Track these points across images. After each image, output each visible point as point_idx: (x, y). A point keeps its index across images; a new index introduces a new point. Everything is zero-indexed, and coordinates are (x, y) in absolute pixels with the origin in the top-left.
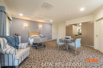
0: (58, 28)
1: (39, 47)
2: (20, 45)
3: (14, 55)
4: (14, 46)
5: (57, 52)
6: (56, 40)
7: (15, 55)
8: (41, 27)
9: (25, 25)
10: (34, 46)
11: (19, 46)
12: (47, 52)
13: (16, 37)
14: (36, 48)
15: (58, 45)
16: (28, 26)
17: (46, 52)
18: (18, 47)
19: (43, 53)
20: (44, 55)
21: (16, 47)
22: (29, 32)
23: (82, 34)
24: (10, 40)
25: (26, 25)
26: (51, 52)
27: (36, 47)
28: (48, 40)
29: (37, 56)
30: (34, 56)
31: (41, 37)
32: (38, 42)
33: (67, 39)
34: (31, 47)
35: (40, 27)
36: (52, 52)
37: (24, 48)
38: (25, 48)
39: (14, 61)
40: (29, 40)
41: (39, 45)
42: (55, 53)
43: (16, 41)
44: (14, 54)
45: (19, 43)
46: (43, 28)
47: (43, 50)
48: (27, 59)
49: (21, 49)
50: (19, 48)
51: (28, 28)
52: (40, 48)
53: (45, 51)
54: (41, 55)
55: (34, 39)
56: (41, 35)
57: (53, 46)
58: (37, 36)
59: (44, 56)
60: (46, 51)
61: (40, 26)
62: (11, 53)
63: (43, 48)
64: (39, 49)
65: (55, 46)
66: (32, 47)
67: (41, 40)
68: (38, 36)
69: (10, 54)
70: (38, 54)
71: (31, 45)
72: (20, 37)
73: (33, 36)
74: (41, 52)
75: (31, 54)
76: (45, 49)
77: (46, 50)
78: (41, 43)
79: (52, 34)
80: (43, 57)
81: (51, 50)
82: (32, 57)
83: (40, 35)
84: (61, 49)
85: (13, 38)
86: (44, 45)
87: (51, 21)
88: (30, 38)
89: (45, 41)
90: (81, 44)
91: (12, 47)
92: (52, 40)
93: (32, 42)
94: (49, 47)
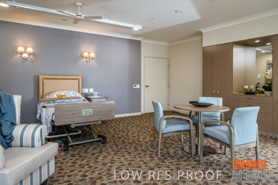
0: (169, 59)
1: (78, 140)
5: (152, 165)
6: (151, 116)
8: (92, 55)
9: (21, 49)
10: (60, 138)
12: (109, 164)
14: (66, 147)
15: (158, 134)
16: (33, 54)
17: (104, 165)
19: (90, 167)
20: (96, 173)
23: (274, 87)
25: (25, 48)
26: (126, 163)
27: (66, 142)
28: (116, 116)
29: (66, 178)
31: (89, 100)
33: (198, 110)
35: (86, 54)
36: (130, 164)
40: (39, 111)
41: (79, 135)
42: (143, 166)
46: (97, 59)
47: (93, 154)
51: (33, 61)
52: (80, 147)
53: (101, 158)
54: (81, 173)
55: (56, 108)
56: (92, 90)
57: (141, 139)
58: (71, 93)
59: (92, 178)
60: (106, 161)
61: (89, 52)
63: (95, 148)
64: (76, 152)
65: (148, 139)
66: (49, 140)
67: (87, 114)
68: (79, 95)
70: (71, 171)
73: (54, 95)
74: (84, 162)
76: (101, 152)
77: (105, 154)
78: (89, 126)
80: (88, 180)
81: (127, 156)
83: (86, 91)
84: (172, 151)
86: (99, 136)
88: (42, 104)
89: (104, 118)
90: (260, 129)
92: (139, 114)
93: (49, 120)
94: (123, 142)
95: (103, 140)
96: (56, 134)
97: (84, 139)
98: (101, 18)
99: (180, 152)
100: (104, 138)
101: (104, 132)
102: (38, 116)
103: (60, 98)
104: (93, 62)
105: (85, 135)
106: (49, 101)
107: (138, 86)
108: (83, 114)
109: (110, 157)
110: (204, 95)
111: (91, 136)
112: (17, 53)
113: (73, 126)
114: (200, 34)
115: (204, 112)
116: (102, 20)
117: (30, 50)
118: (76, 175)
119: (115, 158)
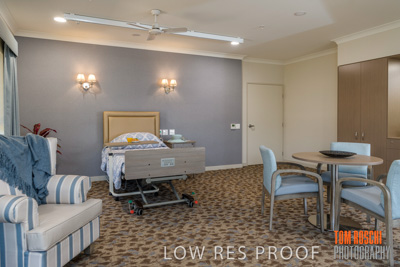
0: (283, 86)
1: (154, 201)
2: (52, 184)
3: (25, 228)
4: (28, 187)
6: (258, 169)
7: (31, 228)
8: (173, 82)
9: (80, 77)
10: (131, 197)
11: (48, 187)
12: (199, 237)
13: (35, 142)
14: (140, 210)
15: (269, 196)
16: (97, 83)
17: (192, 236)
18: (46, 193)
19: (173, 239)
21: (37, 191)
22: (106, 113)
24: (10, 156)
25: (86, 75)
26: (223, 236)
27: (139, 203)
28: (208, 169)
29: (141, 252)
30: (126, 247)
31: (169, 145)
32: (148, 174)
34: (114, 202)
35: (164, 82)
36: (228, 238)
37: (72, 203)
38: (77, 200)
39: (26, 256)
40: (104, 160)
41: (156, 194)
42: (248, 242)
43: (35, 163)
44: (27, 225)
45: (48, 175)
46: (180, 88)
47: (176, 221)
48: (88, 261)
49: (58, 203)
50: (48, 199)
51: (96, 93)
52: (158, 210)
53: (186, 227)
55: (127, 156)
56: (172, 132)
57: (243, 203)
58: (145, 136)
60: (194, 231)
61: (168, 79)
62: (11, 217)
63: (178, 213)
64: (153, 217)
65: (253, 204)
66: (117, 199)
67: (167, 166)
68: (155, 138)
69: (9, 221)
70: (148, 243)
71: (111, 190)
72: (52, 143)
73: (124, 139)
74: (164, 231)
75: (108, 238)
76: (186, 218)
77: (192, 221)
78: (169, 182)
79: (241, 130)
81: (224, 226)
82: (114, 252)
83: (165, 132)
84: (290, 223)
85: (20, 146)
86: (184, 196)
87: (235, 43)
88: (108, 151)
89: (190, 171)
91: (16, 189)
92: (240, 166)
93: (118, 172)
94: (218, 206)
95: (189, 201)
96: (126, 192)
97: (162, 200)
98: (185, 30)
99: (303, 224)
100: (191, 199)
101: (190, 189)
102: (103, 167)
103: (131, 142)
104: (174, 93)
105: (164, 195)
106: (117, 147)
107: (237, 126)
108: (162, 165)
109: (199, 227)
110: (340, 139)
111: (172, 196)
112: (76, 82)
113: (148, 181)
114: (334, 46)
115: (341, 165)
116: (188, 33)
117: (92, 78)
118: (154, 248)
119: (207, 228)
